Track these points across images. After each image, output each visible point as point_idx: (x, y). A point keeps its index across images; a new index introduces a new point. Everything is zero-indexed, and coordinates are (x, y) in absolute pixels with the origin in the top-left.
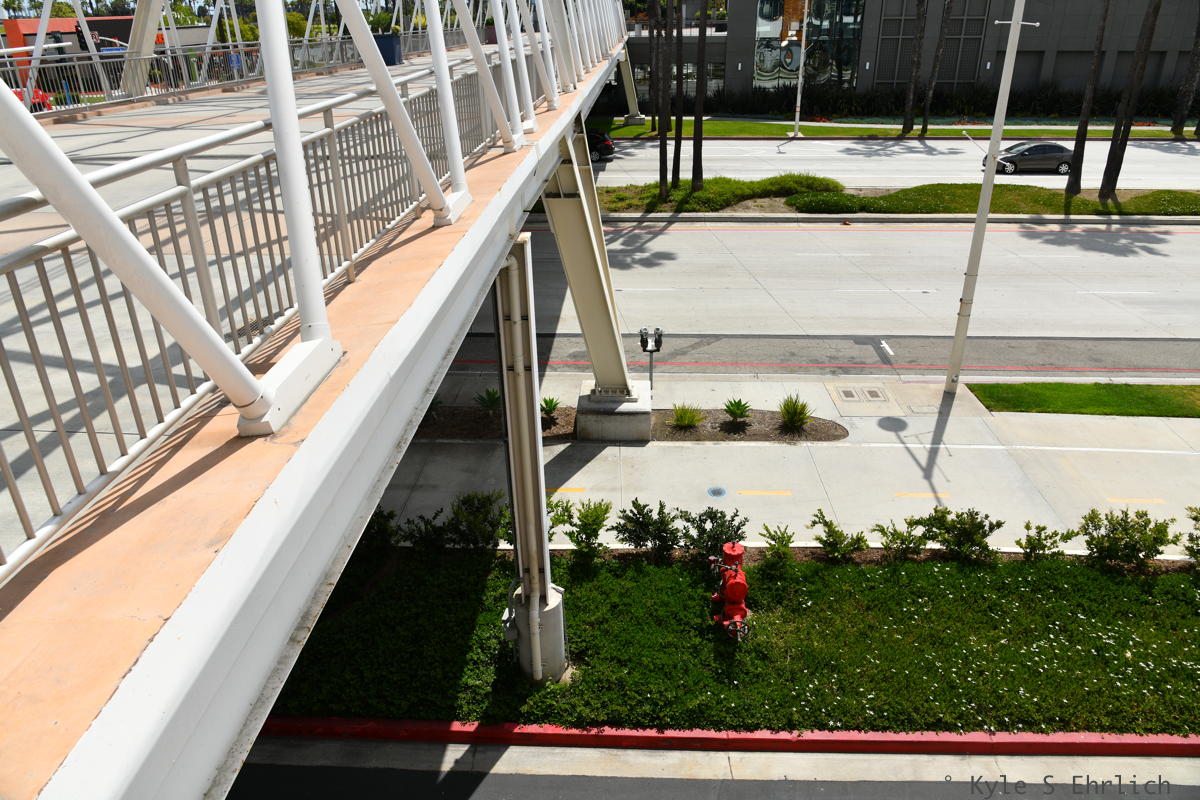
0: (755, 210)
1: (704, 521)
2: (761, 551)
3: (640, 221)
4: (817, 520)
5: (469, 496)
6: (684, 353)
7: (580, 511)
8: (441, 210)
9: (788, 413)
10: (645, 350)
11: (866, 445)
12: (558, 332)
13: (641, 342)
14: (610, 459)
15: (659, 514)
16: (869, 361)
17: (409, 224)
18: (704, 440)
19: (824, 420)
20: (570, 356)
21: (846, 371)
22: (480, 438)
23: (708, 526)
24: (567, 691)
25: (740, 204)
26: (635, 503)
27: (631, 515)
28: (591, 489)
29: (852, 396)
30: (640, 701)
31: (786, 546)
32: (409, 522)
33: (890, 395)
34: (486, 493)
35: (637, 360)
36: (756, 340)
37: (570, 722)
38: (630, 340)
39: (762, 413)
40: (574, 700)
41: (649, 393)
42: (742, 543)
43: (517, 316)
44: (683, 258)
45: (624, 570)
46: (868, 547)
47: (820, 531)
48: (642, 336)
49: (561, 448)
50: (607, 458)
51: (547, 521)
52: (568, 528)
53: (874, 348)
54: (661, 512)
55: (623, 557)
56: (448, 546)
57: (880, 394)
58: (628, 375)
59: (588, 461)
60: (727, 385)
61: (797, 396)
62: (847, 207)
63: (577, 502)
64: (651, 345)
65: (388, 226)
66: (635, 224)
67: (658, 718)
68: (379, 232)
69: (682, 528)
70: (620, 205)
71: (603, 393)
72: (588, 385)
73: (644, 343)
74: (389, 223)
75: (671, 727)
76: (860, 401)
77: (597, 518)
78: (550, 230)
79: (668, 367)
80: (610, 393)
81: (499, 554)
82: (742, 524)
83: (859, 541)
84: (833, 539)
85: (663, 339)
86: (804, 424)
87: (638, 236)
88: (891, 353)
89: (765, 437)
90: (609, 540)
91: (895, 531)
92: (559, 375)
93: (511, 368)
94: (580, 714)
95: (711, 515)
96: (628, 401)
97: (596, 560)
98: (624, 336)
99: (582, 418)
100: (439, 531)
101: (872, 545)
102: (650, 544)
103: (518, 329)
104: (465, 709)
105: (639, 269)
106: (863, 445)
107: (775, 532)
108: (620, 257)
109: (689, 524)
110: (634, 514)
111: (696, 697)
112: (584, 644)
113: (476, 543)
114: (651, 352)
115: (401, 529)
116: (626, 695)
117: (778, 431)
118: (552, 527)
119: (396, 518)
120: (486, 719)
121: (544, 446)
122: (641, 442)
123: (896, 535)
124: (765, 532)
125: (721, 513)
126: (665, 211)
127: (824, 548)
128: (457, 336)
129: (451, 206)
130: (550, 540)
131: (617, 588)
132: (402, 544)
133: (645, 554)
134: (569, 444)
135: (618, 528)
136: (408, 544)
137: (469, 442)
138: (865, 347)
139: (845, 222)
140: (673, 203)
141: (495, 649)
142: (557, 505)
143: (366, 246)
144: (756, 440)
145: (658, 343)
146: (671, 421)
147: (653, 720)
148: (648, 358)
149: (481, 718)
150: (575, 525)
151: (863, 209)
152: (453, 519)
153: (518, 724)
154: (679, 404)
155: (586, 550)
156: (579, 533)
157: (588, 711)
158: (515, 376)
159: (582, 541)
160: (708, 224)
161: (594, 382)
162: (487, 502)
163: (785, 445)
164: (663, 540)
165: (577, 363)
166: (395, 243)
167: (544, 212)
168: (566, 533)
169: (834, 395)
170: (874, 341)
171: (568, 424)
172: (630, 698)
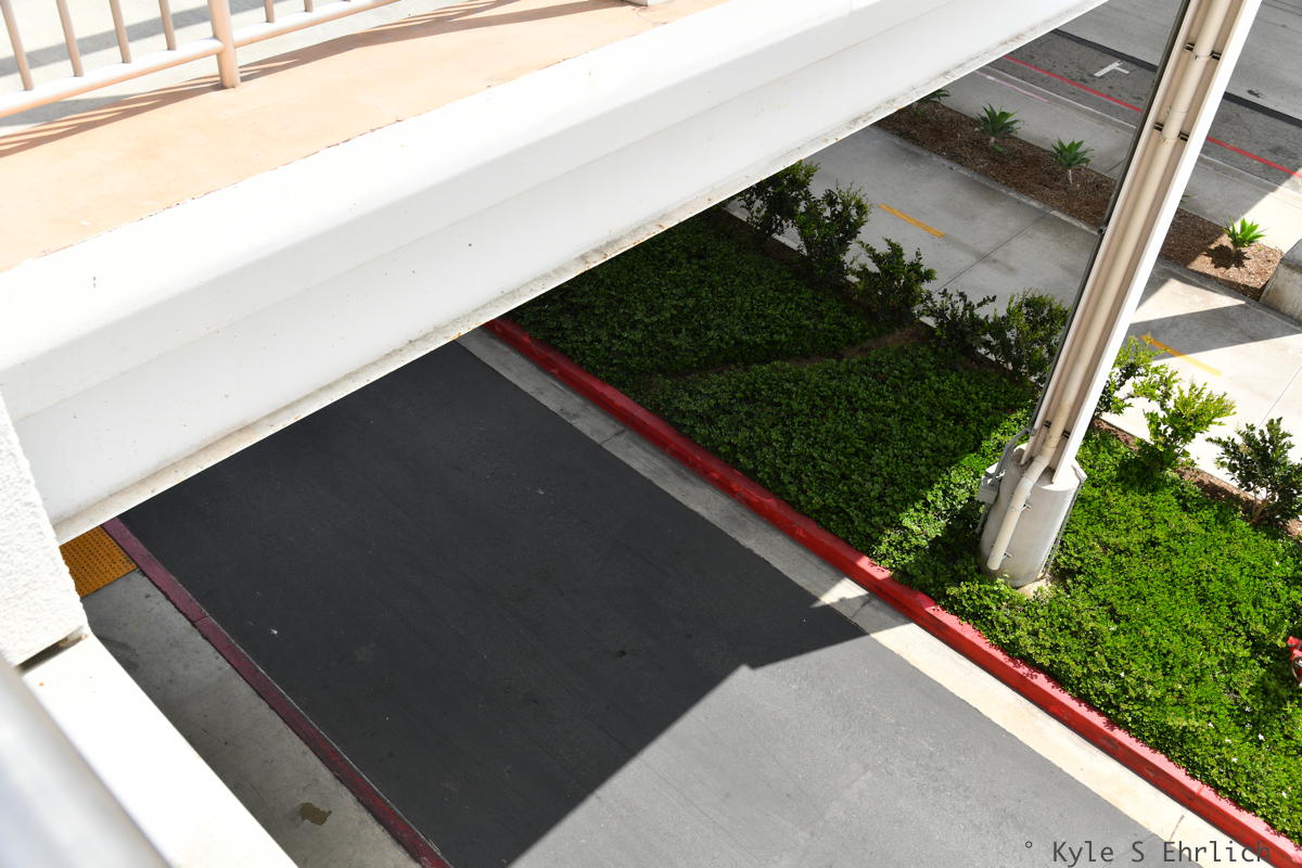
5: (1040, 298)
7: (1181, 392)
24: (1018, 603)
26: (1274, 424)
27: (1259, 437)
30: (1106, 673)
37: (999, 641)
40: (1020, 619)
43: (1205, 48)
45: (1200, 506)
49: (1226, 301)
59: (1254, 339)
63: (1188, 380)
67: (1117, 708)
75: (1128, 730)
77: (1203, 415)
94: (1017, 639)
97: (1168, 471)
99: (1285, 272)
102: (1263, 493)
104: (883, 548)
110: (1264, 439)
111: (1188, 718)
112: (1079, 564)
115: (931, 299)
116: (1091, 654)
118: (1130, 396)
119: (932, 281)
120: (902, 575)
130: (1119, 412)
131: (1173, 523)
132: (925, 319)
133: (1249, 503)
134: (1242, 303)
135: (1228, 446)
141: (960, 503)
147: (1109, 705)
149: (896, 570)
150: (1166, 409)
152: (1003, 318)
153: (936, 604)
155: (1161, 450)
156: (1166, 423)
157: (1029, 641)
158: (1161, 140)
159: (1163, 436)
162: (1058, 318)
171: (1260, 273)
172: (1094, 662)
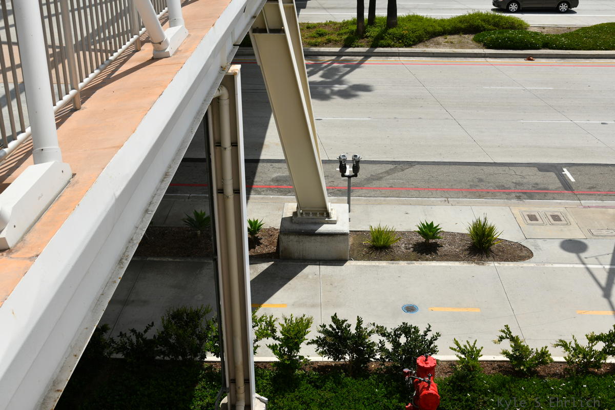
0: (445, 46)
1: (399, 336)
2: (451, 364)
3: (339, 55)
4: (504, 335)
5: (178, 310)
6: (378, 178)
7: (282, 325)
8: (160, 43)
9: (477, 234)
10: (343, 175)
11: (550, 266)
12: (262, 157)
13: (340, 167)
14: (310, 277)
15: (357, 329)
16: (550, 187)
17: (130, 56)
18: (398, 260)
19: (510, 242)
20: (273, 180)
21: (531, 197)
22: (188, 256)
23: (403, 340)
25: (431, 41)
26: (334, 319)
27: (330, 329)
28: (293, 305)
29: (537, 220)
31: (475, 359)
32: (121, 335)
33: (571, 220)
34: (194, 308)
35: (335, 184)
36: (447, 167)
38: (329, 166)
39: (453, 235)
41: (347, 215)
42: (434, 356)
43: (227, 142)
44: (379, 89)
45: (324, 382)
46: (551, 361)
47: (507, 345)
48: (341, 162)
49: (264, 266)
50: (308, 276)
51: (252, 335)
52: (271, 341)
53: (556, 174)
54: (358, 327)
55: (322, 369)
56: (158, 358)
57: (562, 218)
58: (327, 199)
59: (289, 279)
60: (419, 208)
61: (485, 219)
62: (531, 43)
63: (280, 317)
64: (349, 170)
65: (111, 58)
66: (334, 58)
68: (102, 63)
69: (377, 342)
70: (319, 40)
71: (304, 215)
72: (290, 207)
73: (343, 169)
74: (112, 55)
76: (543, 225)
77: (299, 332)
78: (256, 63)
79: (364, 191)
80: (311, 215)
81: (206, 366)
82: (435, 338)
83: (543, 355)
84: (519, 353)
85: (361, 165)
86: (491, 245)
87: (337, 69)
88: (573, 180)
89: (455, 257)
90: (310, 353)
91: (577, 345)
92: (262, 198)
93: (221, 191)
95: (406, 329)
96: (328, 223)
97: (297, 372)
98: (324, 162)
99: (284, 239)
100: (150, 343)
101: (556, 359)
102: (347, 357)
103: (228, 154)
105: (337, 100)
106: (546, 266)
107: (465, 346)
108: (320, 89)
109: (384, 338)
110: (333, 329)
113: (184, 355)
114: (349, 177)
115: (114, 342)
117: (467, 252)
118: (256, 341)
119: (109, 332)
121: (250, 264)
122: (339, 261)
123: (578, 350)
124: (455, 347)
125: (415, 328)
126: (361, 46)
127: (511, 362)
128: (174, 160)
129: (169, 40)
130: (255, 353)
131: (317, 398)
132: (114, 356)
133: (343, 366)
134: (273, 263)
135: (318, 342)
136: (120, 356)
137: (178, 260)
138: (548, 174)
139: (529, 58)
140: (370, 39)
142: (261, 320)
143: (91, 76)
144: (447, 260)
145: (356, 169)
146: (368, 242)
148: (347, 183)
150: (278, 339)
151: (546, 46)
152: (163, 333)
154: (375, 226)
155: (288, 362)
156: (281, 346)
158: (225, 199)
159: (285, 354)
160: (402, 58)
161: (296, 204)
162: (195, 317)
163: (473, 265)
164: (360, 353)
165: (280, 187)
166: (117, 73)
167: (252, 46)
168: (270, 346)
169: (520, 219)
170: (556, 169)
171: (271, 244)
